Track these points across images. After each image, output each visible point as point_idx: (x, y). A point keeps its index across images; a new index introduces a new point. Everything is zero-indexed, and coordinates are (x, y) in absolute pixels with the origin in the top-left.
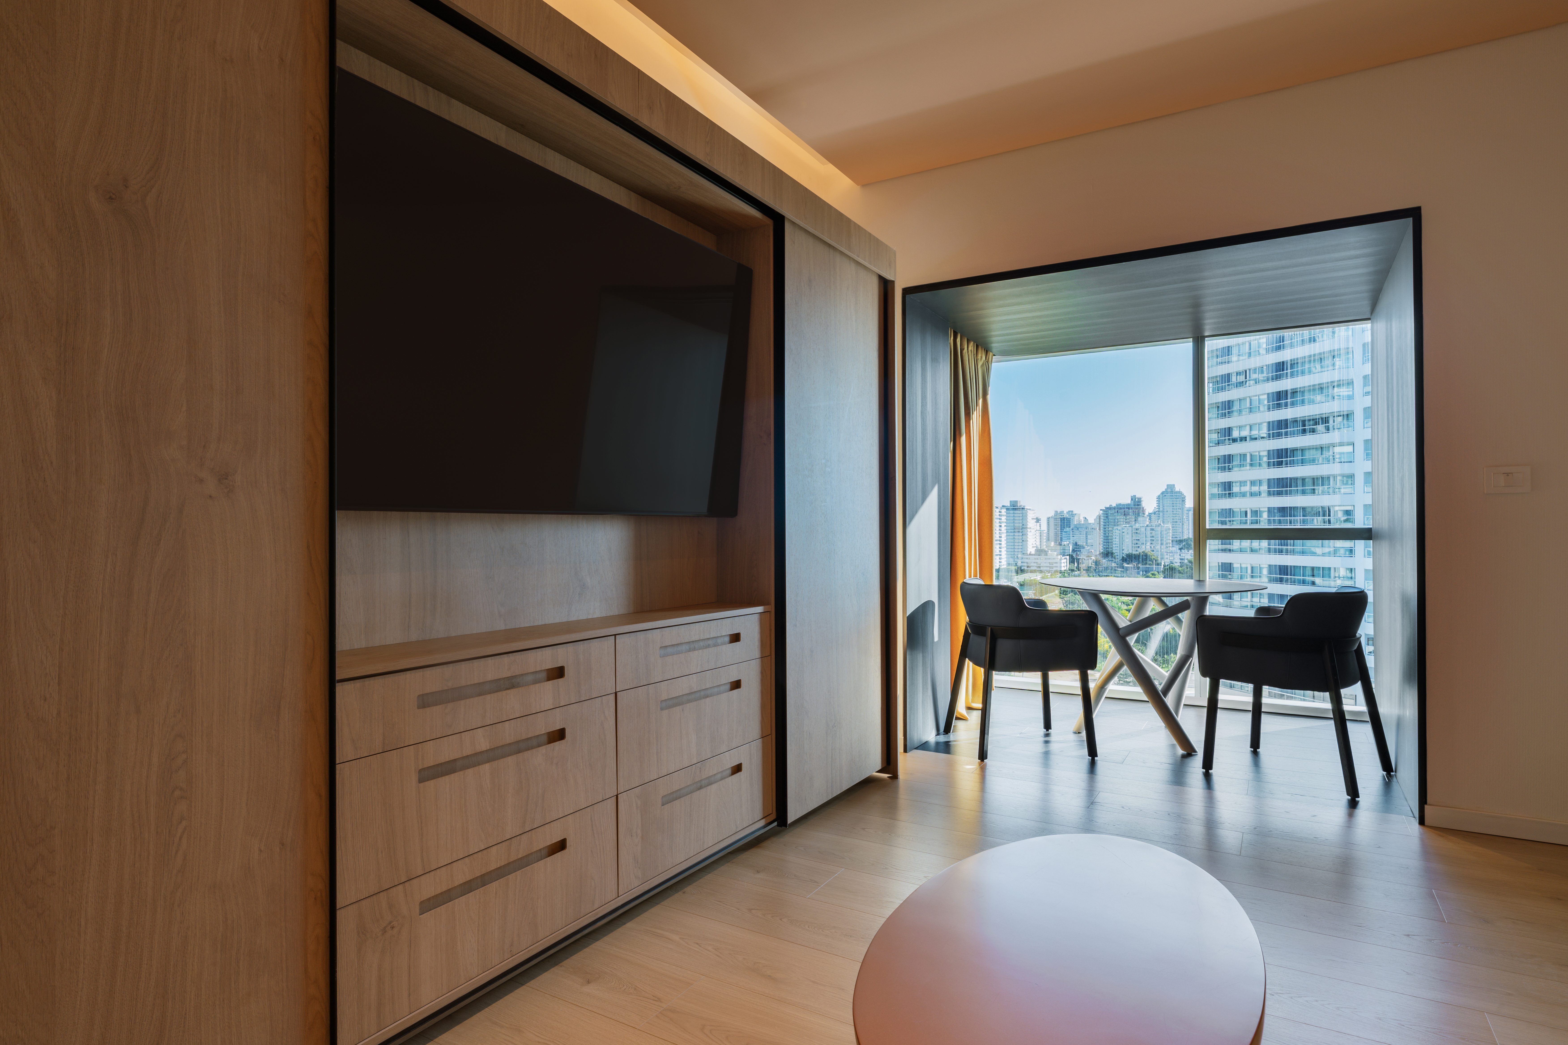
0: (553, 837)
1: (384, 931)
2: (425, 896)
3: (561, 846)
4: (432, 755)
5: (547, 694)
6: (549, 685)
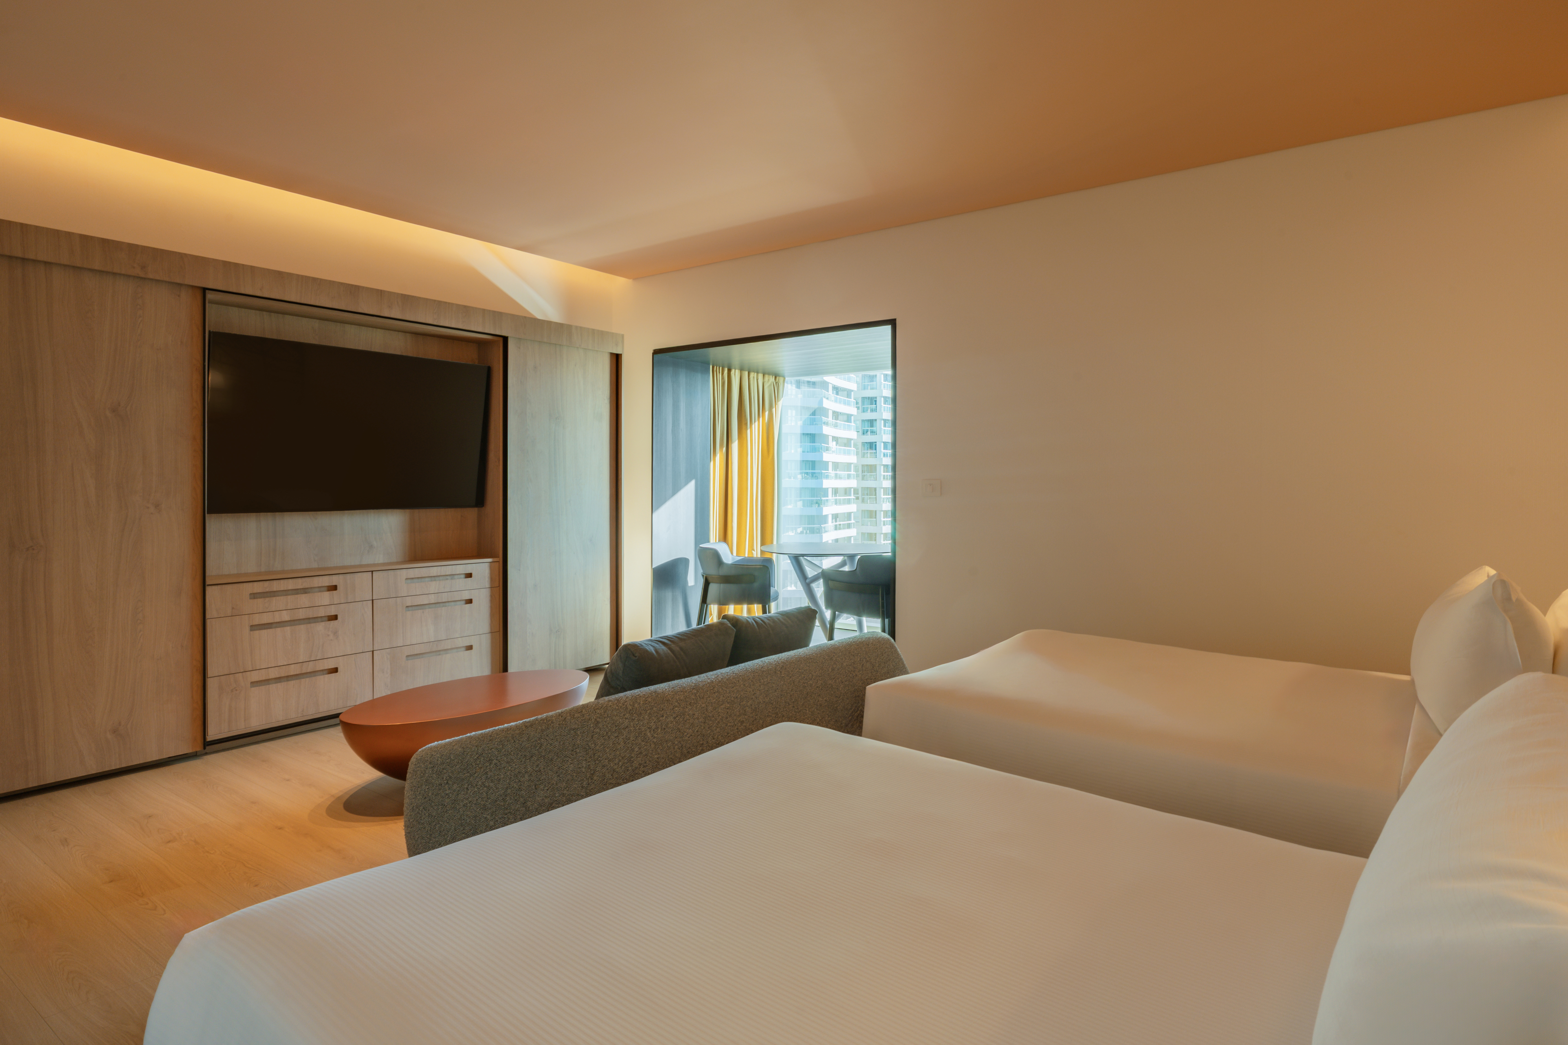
0: (332, 666)
1: (232, 691)
2: (253, 680)
3: (335, 670)
4: (258, 620)
5: (325, 598)
6: (327, 594)
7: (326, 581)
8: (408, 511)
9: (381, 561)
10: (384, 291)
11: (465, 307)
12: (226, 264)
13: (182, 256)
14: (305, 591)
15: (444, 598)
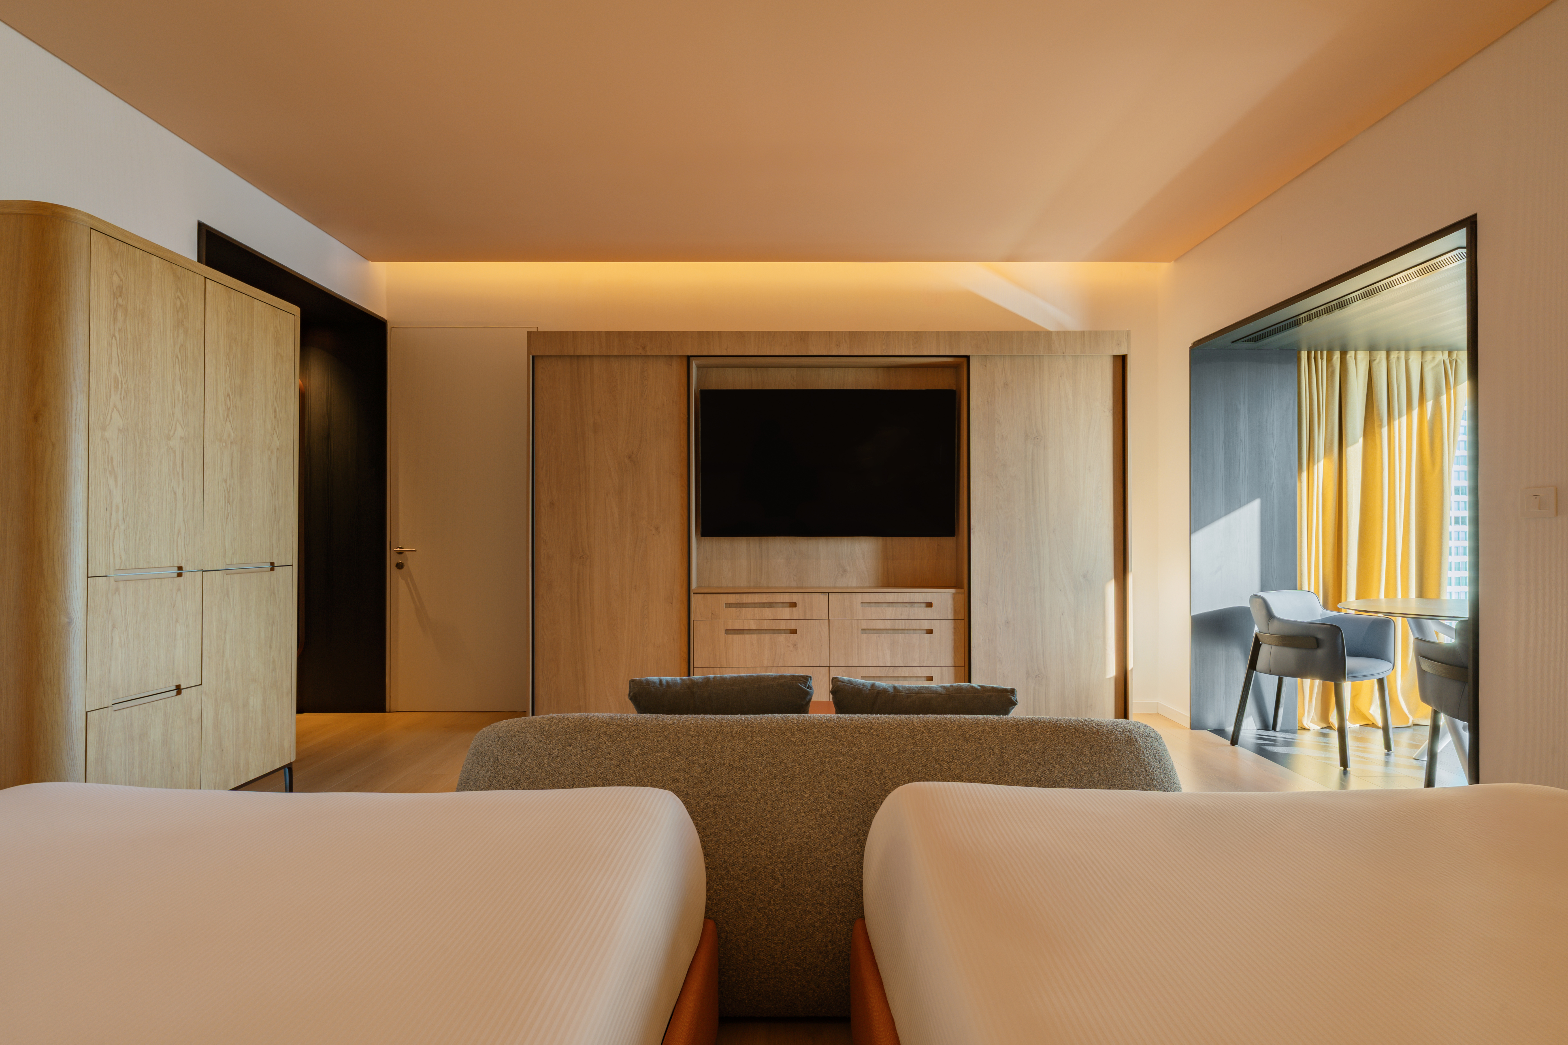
4: (732, 625)
5: (786, 612)
6: (787, 610)
7: (786, 598)
8: (880, 538)
9: (854, 585)
10: (832, 332)
11: (916, 332)
12: (700, 334)
13: (669, 334)
14: (770, 605)
15: (901, 625)
